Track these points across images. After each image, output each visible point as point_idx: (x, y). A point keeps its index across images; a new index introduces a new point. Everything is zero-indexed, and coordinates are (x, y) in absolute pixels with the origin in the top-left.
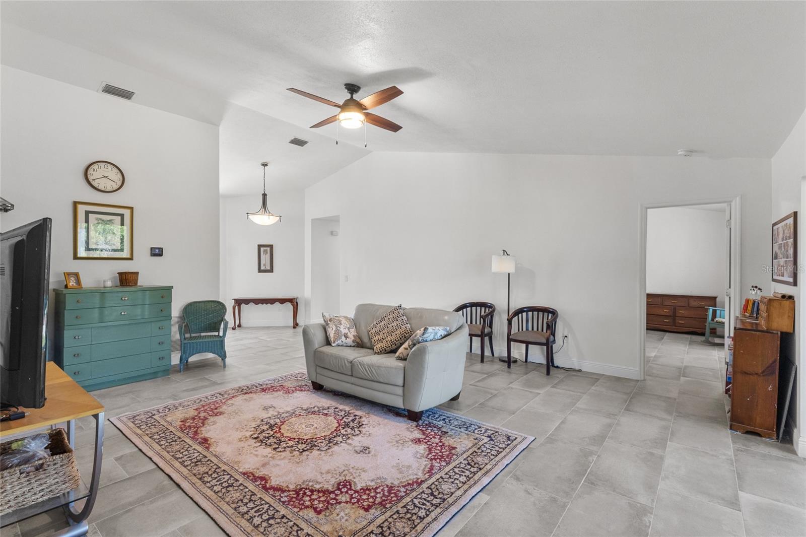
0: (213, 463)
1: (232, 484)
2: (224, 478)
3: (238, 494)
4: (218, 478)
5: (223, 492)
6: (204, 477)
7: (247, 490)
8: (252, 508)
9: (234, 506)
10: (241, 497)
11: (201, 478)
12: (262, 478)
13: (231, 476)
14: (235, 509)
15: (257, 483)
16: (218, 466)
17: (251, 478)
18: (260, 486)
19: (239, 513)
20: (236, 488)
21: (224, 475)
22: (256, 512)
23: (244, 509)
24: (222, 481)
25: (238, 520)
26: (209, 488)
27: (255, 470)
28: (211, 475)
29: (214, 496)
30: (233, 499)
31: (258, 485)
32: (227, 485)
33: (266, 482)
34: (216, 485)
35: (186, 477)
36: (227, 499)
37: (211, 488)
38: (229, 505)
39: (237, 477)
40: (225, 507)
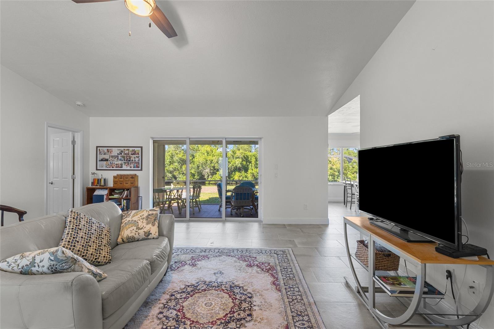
0: (290, 308)
1: (289, 288)
2: (291, 293)
3: (290, 282)
4: (293, 295)
5: (295, 286)
6: (300, 300)
7: (285, 282)
8: (288, 274)
9: (294, 279)
10: (289, 280)
11: (302, 300)
12: (274, 283)
13: (286, 293)
14: (294, 277)
15: (278, 283)
16: (289, 304)
17: (279, 287)
18: (278, 281)
19: (294, 275)
20: (288, 285)
21: (290, 295)
22: (288, 273)
23: (291, 276)
24: (292, 292)
25: (296, 273)
26: (300, 292)
27: (274, 289)
28: (296, 299)
29: (300, 286)
30: (293, 281)
31: (279, 282)
32: (291, 289)
33: (275, 281)
34: (296, 291)
35: (309, 305)
36: (295, 282)
37: (299, 291)
38: (296, 280)
39: (284, 291)
40: (297, 280)
